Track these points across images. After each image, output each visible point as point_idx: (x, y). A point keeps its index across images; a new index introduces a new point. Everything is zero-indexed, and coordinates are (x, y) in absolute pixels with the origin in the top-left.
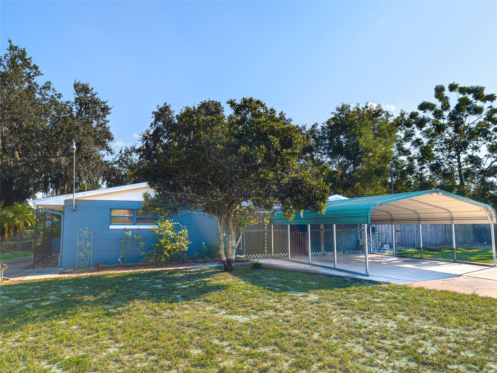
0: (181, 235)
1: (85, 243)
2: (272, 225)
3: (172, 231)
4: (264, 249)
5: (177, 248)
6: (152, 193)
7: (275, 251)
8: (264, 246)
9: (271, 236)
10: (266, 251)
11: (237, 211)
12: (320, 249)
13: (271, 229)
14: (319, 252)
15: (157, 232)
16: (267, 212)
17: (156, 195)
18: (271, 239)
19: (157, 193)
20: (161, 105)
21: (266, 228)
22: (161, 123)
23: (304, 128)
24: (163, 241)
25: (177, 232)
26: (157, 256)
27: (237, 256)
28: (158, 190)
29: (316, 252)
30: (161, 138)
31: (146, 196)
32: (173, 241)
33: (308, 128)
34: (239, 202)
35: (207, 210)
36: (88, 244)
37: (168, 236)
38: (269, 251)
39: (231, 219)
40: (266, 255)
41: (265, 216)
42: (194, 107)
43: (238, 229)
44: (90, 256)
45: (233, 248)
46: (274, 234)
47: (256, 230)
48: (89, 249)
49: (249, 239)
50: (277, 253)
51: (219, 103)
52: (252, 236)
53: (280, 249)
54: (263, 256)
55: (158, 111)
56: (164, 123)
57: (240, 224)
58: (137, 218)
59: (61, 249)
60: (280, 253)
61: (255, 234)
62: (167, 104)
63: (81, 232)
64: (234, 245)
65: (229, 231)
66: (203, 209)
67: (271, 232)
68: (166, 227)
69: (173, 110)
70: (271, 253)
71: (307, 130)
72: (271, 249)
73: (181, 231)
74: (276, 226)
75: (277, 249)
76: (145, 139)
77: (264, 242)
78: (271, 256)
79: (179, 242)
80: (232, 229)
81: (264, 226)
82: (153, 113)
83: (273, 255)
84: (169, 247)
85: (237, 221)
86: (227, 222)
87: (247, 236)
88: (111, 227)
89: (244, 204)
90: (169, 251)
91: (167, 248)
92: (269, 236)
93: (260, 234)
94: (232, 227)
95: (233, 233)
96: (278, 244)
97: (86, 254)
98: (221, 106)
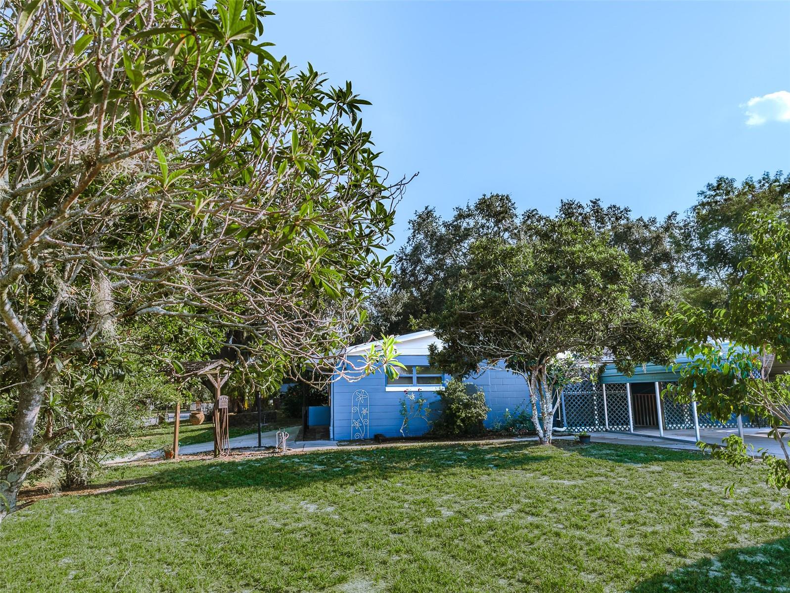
0: (476, 399)
1: (361, 410)
2: (604, 385)
3: (465, 393)
4: (594, 419)
5: (472, 417)
6: (440, 345)
7: (610, 422)
8: (594, 415)
9: (603, 400)
10: (597, 422)
11: (551, 366)
12: (683, 420)
13: (602, 390)
14: (681, 423)
15: (446, 394)
16: (594, 366)
17: (445, 348)
18: (603, 405)
19: (447, 345)
20: (421, 210)
21: (594, 388)
22: (421, 236)
23: (653, 221)
24: (454, 406)
25: (471, 395)
26: (447, 426)
27: (555, 428)
28: (446, 341)
29: (677, 424)
30: (423, 258)
31: (432, 348)
32: (467, 406)
33: (661, 221)
34: (554, 355)
35: (511, 365)
36: (364, 412)
37: (460, 400)
38: (601, 422)
39: (544, 377)
40: (597, 427)
41: (591, 372)
42: (468, 207)
43: (554, 390)
44: (366, 426)
45: (550, 414)
46: (608, 397)
47: (580, 392)
48: (365, 417)
49: (570, 406)
50: (613, 424)
51: (508, 196)
52: (574, 400)
53: (617, 419)
54: (593, 430)
55: (416, 218)
56: (426, 236)
57: (556, 383)
58: (418, 378)
59: (332, 418)
60: (618, 425)
61: (578, 398)
62: (430, 208)
63: (356, 396)
64: (550, 410)
65: (543, 393)
66: (506, 364)
67: (602, 395)
68: (456, 388)
69: (438, 216)
70: (604, 425)
71: (658, 225)
72: (604, 419)
73: (476, 393)
74: (610, 386)
75: (613, 419)
76: (400, 261)
77: (593, 410)
78: (604, 429)
79: (475, 408)
80: (547, 390)
81: (592, 386)
82: (409, 222)
83: (607, 428)
84: (464, 415)
85: (553, 379)
86: (539, 381)
87: (567, 401)
88: (388, 389)
89: (560, 355)
90: (463, 420)
91: (460, 416)
92: (600, 400)
93: (586, 398)
94: (546, 386)
95: (548, 395)
96: (615, 412)
97: (362, 423)
98: (510, 201)
